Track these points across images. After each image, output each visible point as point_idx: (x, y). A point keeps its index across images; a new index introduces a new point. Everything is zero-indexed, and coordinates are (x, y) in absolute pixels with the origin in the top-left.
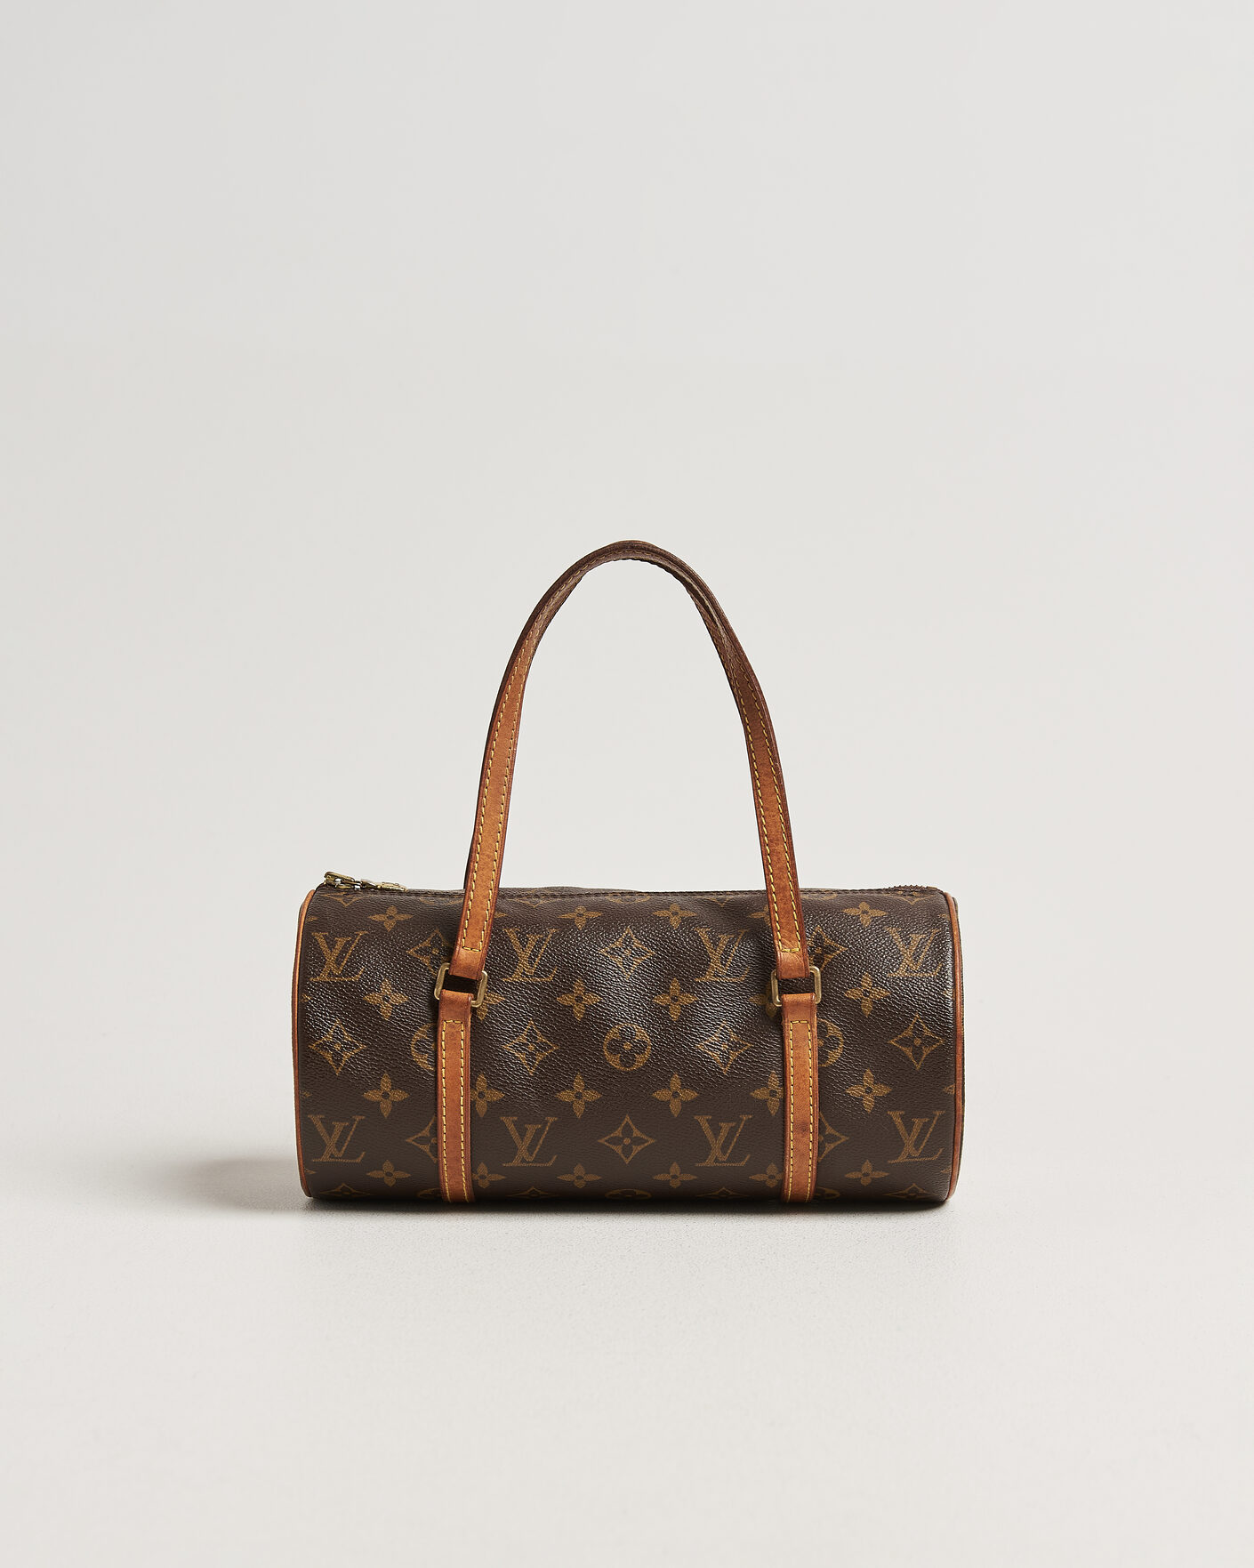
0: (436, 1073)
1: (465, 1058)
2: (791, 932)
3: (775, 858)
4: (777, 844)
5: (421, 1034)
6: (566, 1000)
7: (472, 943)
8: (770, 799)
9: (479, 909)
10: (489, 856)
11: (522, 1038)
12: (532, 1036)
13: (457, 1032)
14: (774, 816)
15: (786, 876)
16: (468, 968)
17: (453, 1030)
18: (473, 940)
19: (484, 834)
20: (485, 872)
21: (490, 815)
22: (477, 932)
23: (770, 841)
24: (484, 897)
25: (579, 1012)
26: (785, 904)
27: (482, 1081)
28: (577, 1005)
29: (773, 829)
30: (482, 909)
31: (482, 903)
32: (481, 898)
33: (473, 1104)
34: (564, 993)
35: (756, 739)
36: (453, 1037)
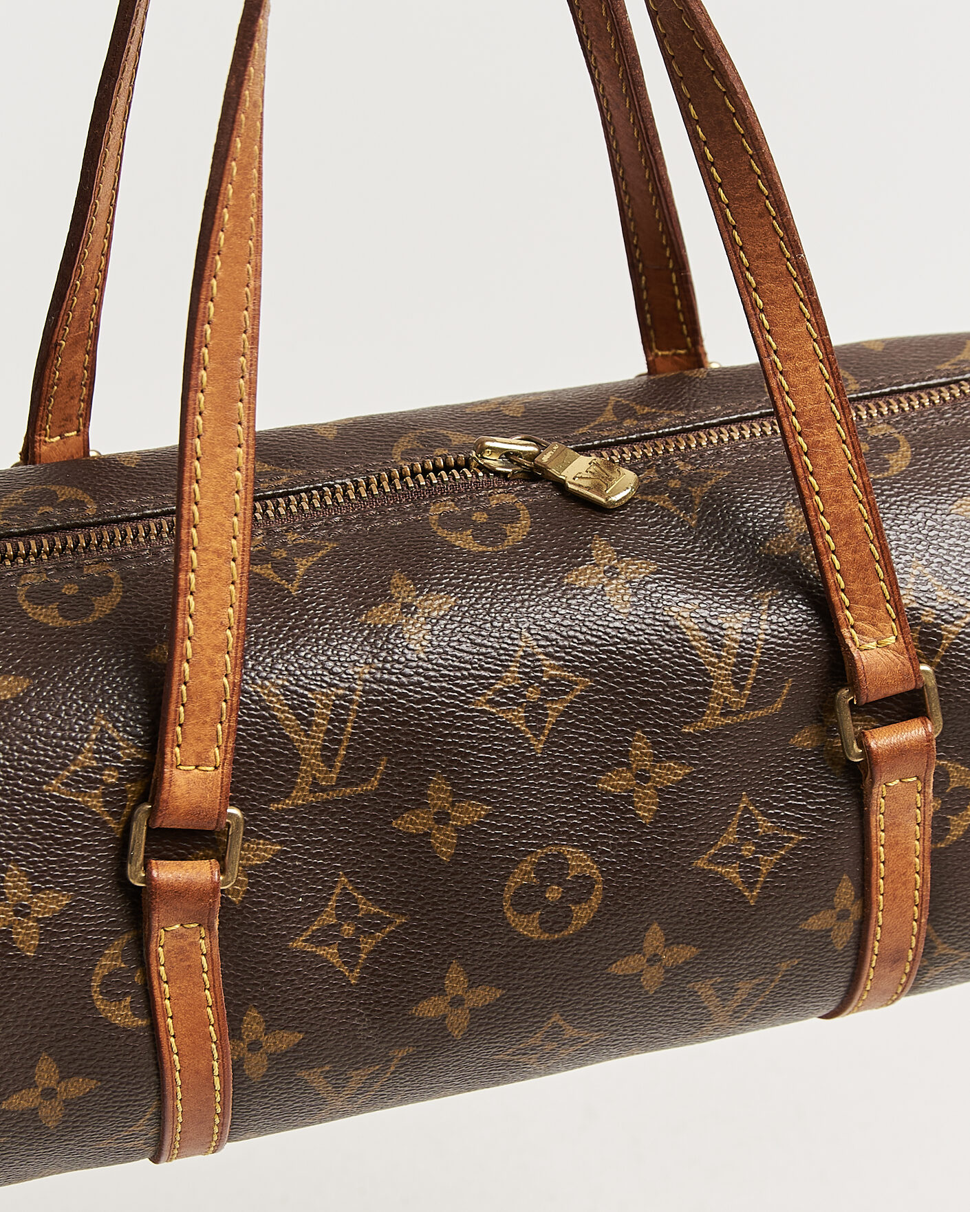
0: (153, 1027)
1: (213, 989)
2: (874, 606)
3: (821, 460)
4: (821, 429)
5: (111, 960)
6: (411, 823)
7: (198, 755)
8: (792, 332)
9: (206, 678)
10: (218, 553)
11: (328, 917)
12: (347, 909)
13: (191, 944)
14: (806, 369)
15: (849, 492)
16: (195, 812)
17: (182, 943)
18: (199, 747)
19: (203, 503)
20: (212, 592)
21: (214, 456)
22: (208, 730)
23: (807, 424)
24: (218, 649)
25: (445, 843)
26: (855, 552)
27: (253, 1022)
28: (439, 830)
29: (808, 397)
30: (215, 676)
31: (211, 662)
32: (209, 652)
33: (238, 1065)
34: (407, 809)
35: (740, 199)
36: (182, 954)
